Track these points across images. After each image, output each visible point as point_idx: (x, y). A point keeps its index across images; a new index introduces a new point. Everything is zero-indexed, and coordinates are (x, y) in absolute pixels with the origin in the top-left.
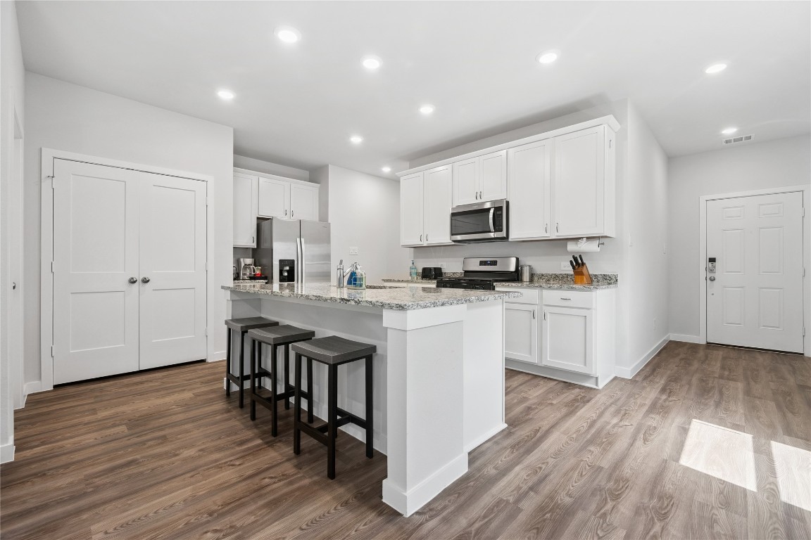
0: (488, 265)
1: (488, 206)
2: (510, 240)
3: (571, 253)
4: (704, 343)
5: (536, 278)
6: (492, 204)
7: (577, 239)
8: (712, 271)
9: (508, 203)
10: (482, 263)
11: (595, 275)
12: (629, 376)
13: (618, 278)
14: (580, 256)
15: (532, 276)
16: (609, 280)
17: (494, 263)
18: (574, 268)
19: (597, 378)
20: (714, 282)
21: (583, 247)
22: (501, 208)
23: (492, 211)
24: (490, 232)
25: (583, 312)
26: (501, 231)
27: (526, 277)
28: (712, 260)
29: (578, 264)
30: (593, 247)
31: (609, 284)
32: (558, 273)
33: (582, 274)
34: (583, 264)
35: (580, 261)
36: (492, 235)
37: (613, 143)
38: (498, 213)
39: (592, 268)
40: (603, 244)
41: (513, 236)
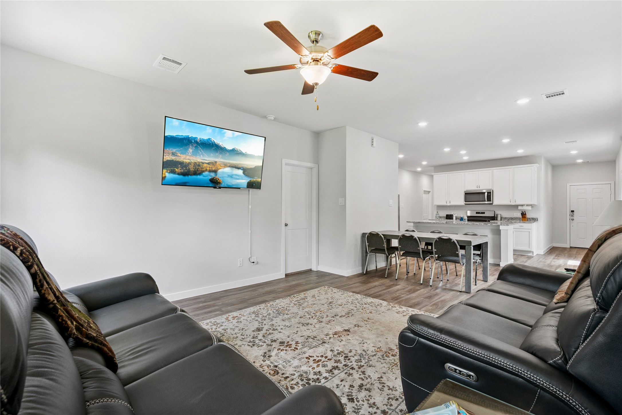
0: (480, 213)
1: (484, 191)
2: (493, 204)
3: (520, 210)
4: (569, 247)
5: (503, 219)
6: (486, 191)
7: (522, 205)
8: (572, 216)
9: (493, 190)
10: (477, 213)
11: (529, 218)
12: (542, 254)
13: (538, 219)
14: (525, 211)
15: (501, 218)
16: (535, 220)
17: (484, 213)
18: (522, 216)
19: (533, 252)
20: (573, 221)
21: (525, 208)
22: (490, 193)
23: (486, 193)
24: (485, 201)
25: (529, 230)
26: (491, 201)
27: (499, 218)
28: (573, 211)
29: (524, 214)
30: (529, 208)
31: (535, 221)
32: (513, 217)
33: (525, 217)
34: (525, 214)
35: (524, 213)
36: (486, 202)
37: (537, 171)
38: (489, 194)
39: (528, 216)
40: (533, 207)
41: (495, 203)
